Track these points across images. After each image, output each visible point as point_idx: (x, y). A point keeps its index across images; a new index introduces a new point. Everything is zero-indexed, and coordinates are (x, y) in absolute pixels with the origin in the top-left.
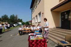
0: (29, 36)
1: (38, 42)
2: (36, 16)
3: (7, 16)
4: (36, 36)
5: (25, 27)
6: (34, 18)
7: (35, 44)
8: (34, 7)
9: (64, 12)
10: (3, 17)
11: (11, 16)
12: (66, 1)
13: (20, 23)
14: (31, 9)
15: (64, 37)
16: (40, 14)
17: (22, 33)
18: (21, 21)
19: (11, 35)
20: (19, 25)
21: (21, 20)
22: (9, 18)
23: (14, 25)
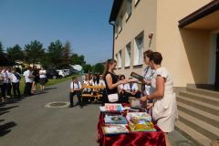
2: (129, 46)
3: (41, 46)
6: (120, 52)
8: (122, 17)
11: (52, 44)
13: (78, 68)
14: (113, 22)
16: (140, 39)
18: (80, 60)
19: (48, 106)
20: (73, 73)
21: (82, 58)
22: (46, 51)
23: (61, 73)
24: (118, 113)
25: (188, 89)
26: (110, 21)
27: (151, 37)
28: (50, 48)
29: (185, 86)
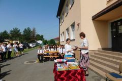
0: (56, 64)
1: (70, 75)
2: (67, 30)
3: (19, 31)
4: (66, 64)
5: (48, 49)
6: (63, 33)
7: (66, 78)
8: (63, 14)
9: (116, 22)
10: (12, 31)
11: (25, 29)
12: (120, 2)
13: (40, 42)
14: (59, 17)
15: (118, 67)
16: (73, 26)
17: (43, 58)
18: (41, 38)
20: (38, 45)
21: (42, 36)
23: (31, 45)
24: (63, 62)
25: (98, 51)
26: (57, 16)
27: (78, 25)
28: (24, 32)
29: (97, 49)
